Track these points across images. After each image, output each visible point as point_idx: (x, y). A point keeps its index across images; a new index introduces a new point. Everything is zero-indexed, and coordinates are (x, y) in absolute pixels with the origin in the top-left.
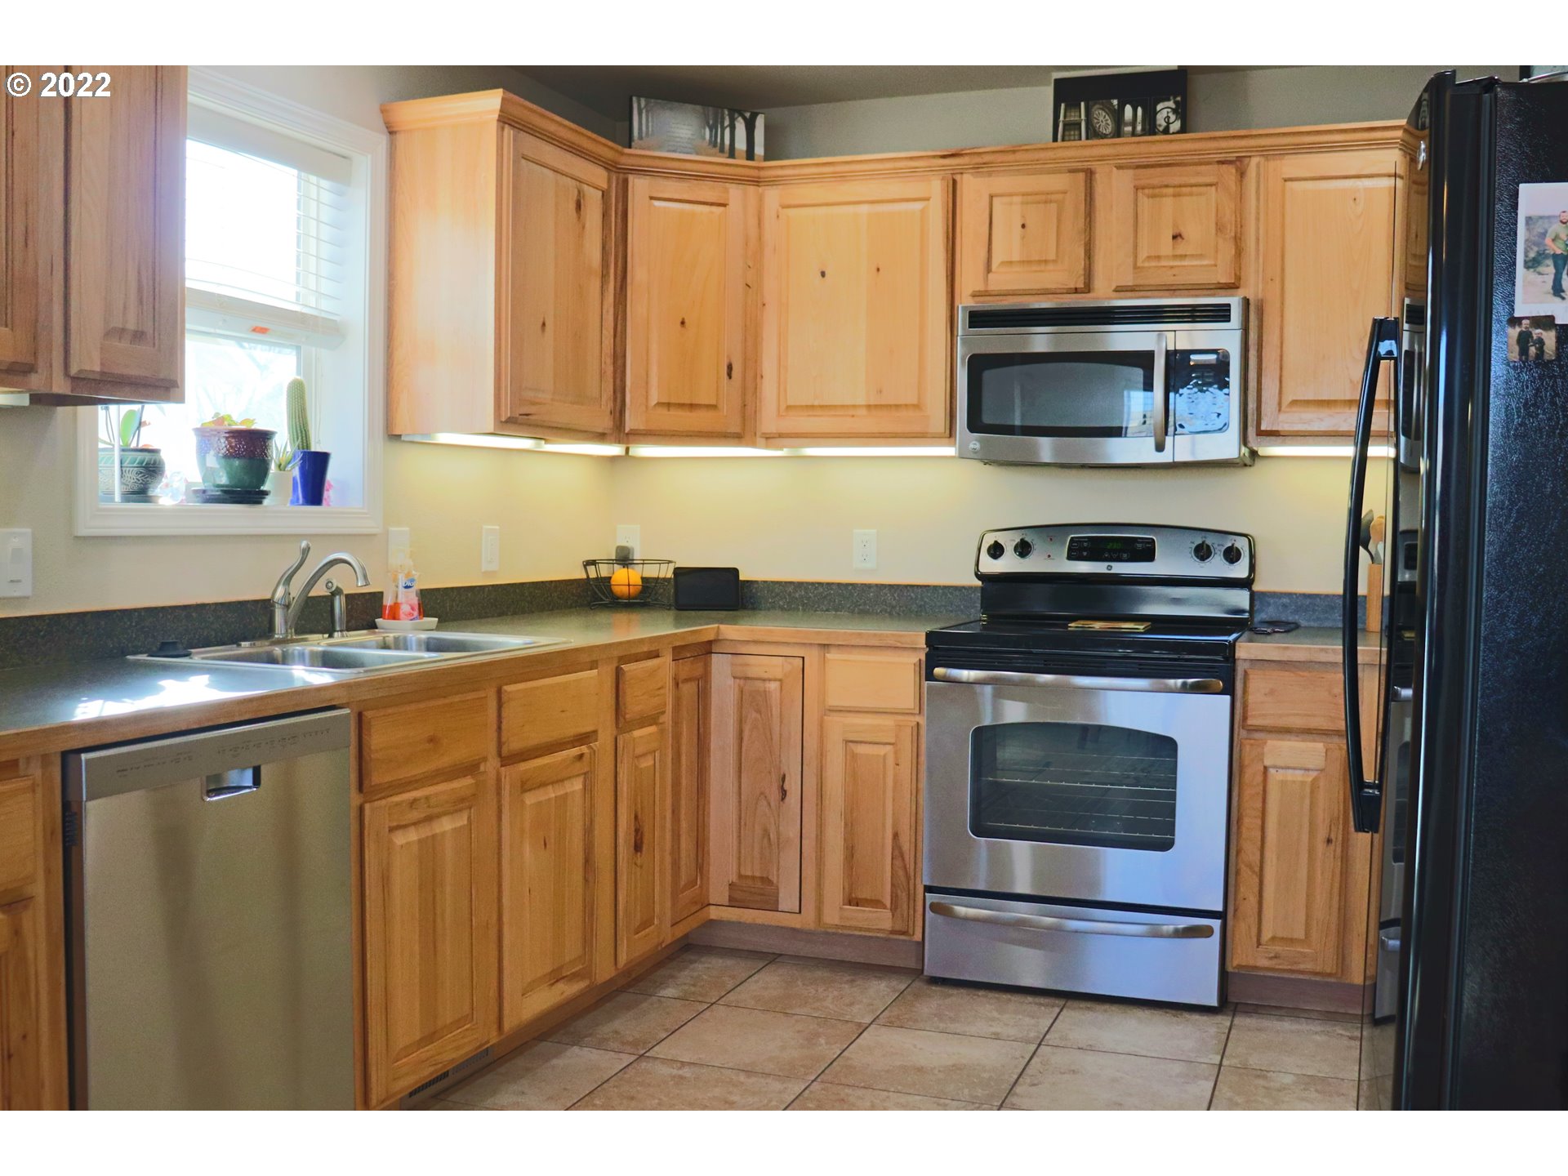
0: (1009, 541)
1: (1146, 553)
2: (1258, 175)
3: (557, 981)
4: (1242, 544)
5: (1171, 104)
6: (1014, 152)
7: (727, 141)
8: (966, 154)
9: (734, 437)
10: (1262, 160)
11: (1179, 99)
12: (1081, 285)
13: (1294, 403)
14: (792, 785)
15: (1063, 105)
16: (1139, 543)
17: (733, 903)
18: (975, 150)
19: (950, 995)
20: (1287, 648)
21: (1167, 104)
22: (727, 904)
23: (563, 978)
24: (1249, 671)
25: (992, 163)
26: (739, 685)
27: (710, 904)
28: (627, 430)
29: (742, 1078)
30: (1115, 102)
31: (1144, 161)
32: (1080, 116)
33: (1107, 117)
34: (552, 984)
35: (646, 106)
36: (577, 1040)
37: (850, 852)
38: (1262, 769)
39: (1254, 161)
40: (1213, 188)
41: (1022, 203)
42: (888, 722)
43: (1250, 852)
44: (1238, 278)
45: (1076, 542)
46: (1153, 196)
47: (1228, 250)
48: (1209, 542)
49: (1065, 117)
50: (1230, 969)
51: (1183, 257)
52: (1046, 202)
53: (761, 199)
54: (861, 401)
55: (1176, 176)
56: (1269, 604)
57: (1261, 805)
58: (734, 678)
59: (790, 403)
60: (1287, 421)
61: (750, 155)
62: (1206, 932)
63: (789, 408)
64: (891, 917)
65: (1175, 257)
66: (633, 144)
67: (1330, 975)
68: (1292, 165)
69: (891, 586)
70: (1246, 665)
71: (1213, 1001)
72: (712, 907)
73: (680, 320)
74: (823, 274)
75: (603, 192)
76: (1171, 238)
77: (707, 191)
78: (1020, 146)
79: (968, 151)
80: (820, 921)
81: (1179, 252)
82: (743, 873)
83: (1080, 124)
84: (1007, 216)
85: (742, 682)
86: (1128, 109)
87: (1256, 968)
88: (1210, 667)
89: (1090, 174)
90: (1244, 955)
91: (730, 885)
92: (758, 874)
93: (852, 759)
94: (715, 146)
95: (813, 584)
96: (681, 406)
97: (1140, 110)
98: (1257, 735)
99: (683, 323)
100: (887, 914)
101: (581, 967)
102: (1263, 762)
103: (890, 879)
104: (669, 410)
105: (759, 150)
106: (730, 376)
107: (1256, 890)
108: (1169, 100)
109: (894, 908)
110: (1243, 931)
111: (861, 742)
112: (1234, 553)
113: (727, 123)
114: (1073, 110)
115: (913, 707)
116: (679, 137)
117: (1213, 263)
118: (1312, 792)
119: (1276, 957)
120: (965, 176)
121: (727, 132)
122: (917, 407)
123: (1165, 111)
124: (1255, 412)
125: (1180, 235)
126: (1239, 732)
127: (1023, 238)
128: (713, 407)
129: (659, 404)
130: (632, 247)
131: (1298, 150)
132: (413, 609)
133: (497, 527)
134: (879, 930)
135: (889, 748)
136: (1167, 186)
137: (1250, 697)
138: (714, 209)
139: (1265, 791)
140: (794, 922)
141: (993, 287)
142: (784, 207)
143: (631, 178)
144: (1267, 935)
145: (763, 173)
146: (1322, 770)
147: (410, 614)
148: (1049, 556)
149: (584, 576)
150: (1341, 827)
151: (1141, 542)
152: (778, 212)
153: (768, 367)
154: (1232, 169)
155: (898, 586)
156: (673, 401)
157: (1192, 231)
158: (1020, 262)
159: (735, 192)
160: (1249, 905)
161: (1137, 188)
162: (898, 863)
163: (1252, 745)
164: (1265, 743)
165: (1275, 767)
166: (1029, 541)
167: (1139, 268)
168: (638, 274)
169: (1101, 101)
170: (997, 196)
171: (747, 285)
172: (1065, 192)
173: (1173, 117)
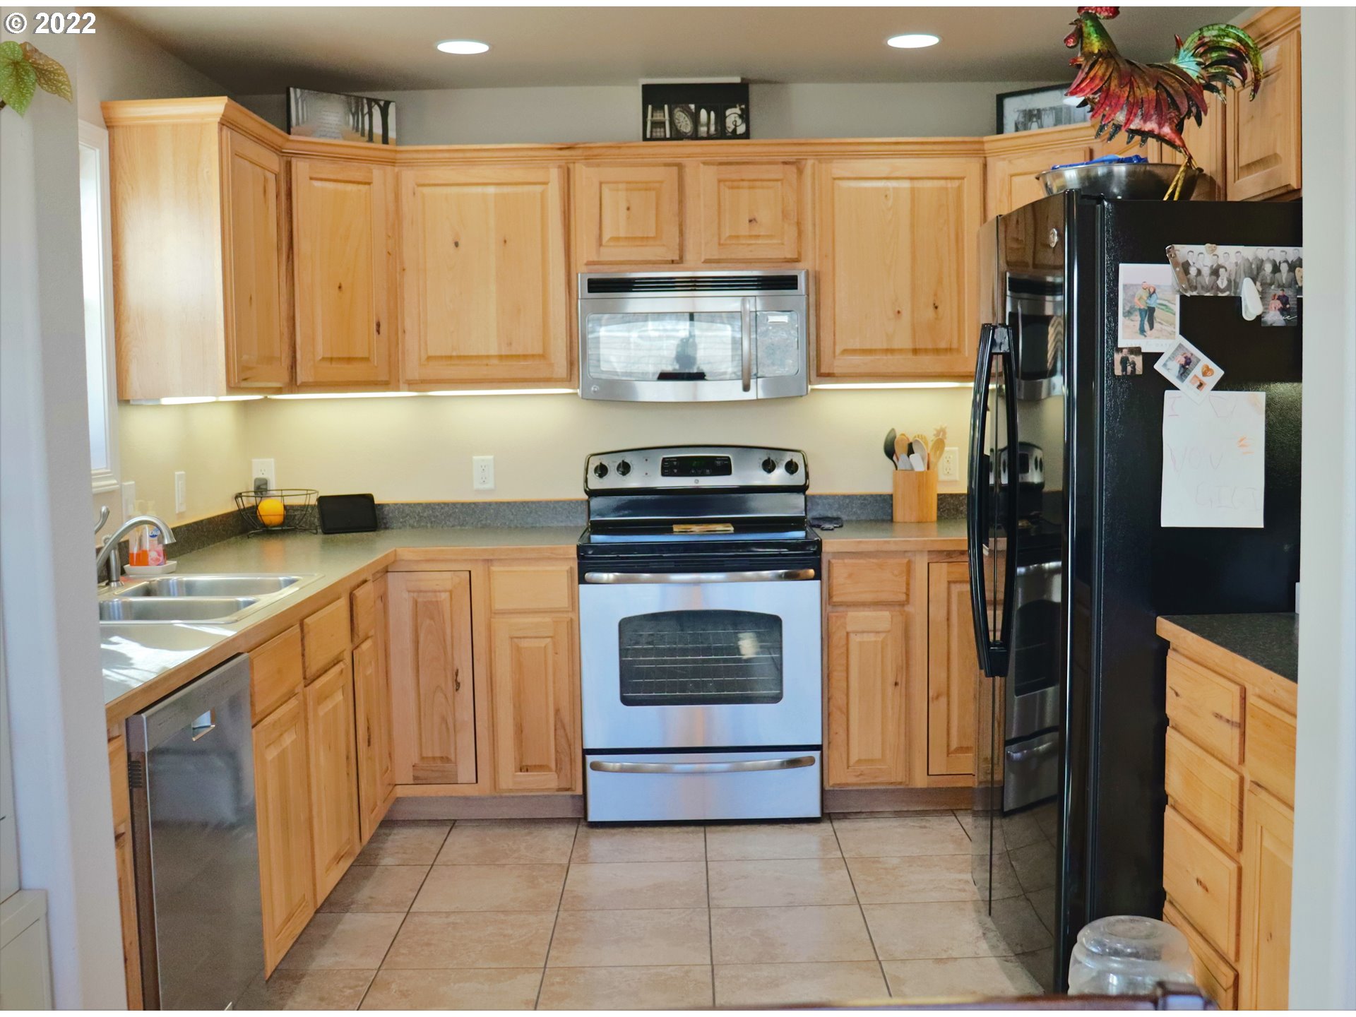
0: (612, 463)
1: (723, 467)
2: (813, 174)
3: (340, 860)
4: (797, 459)
5: (737, 110)
6: (620, 147)
7: (367, 127)
8: (580, 148)
9: (382, 385)
10: (817, 162)
11: (743, 106)
12: (676, 258)
13: (845, 351)
14: (465, 677)
15: (650, 107)
16: (717, 460)
17: (418, 781)
18: (587, 145)
19: (614, 835)
20: (860, 542)
21: (733, 110)
22: (412, 782)
23: (342, 857)
24: (833, 561)
25: (601, 155)
26: (414, 598)
27: (396, 785)
28: (299, 383)
29: (502, 917)
30: (692, 106)
31: (725, 159)
32: (664, 116)
33: (686, 118)
34: (338, 863)
35: (301, 95)
36: (346, 909)
37: (519, 730)
38: (845, 634)
39: (810, 163)
40: (779, 183)
41: (627, 190)
42: (547, 619)
43: (839, 698)
44: (799, 254)
45: (667, 462)
46: (732, 188)
47: (792, 232)
48: (773, 458)
49: (652, 116)
50: (827, 788)
51: (758, 237)
52: (646, 190)
53: (397, 178)
54: (493, 352)
55: (749, 172)
56: (818, 504)
57: (845, 661)
58: (409, 591)
59: (431, 353)
60: (840, 365)
61: (385, 140)
62: (811, 761)
63: (429, 358)
64: (557, 777)
65: (751, 236)
66: (292, 130)
67: (901, 783)
68: (840, 168)
69: (509, 503)
70: (829, 557)
71: (817, 814)
72: (398, 787)
73: (338, 285)
74: (457, 244)
75: (276, 175)
76: (748, 222)
77: (355, 172)
78: (625, 143)
79: (582, 146)
80: (495, 788)
81: (754, 233)
82: (424, 755)
83: (664, 123)
84: (614, 202)
85: (415, 595)
86: (703, 113)
87: (847, 784)
88: (801, 560)
89: (680, 166)
90: (838, 777)
91: (413, 766)
92: (438, 754)
93: (517, 650)
94: (357, 130)
95: (439, 504)
96: (340, 359)
97: (712, 114)
98: (841, 609)
99: (340, 287)
100: (553, 775)
101: (348, 847)
102: (845, 628)
103: (554, 747)
104: (331, 364)
105: (392, 134)
106: (378, 331)
107: (845, 727)
108: (735, 107)
109: (559, 769)
110: (835, 757)
111: (524, 637)
112: (793, 467)
113: (366, 110)
114: (658, 111)
115: (567, 606)
116: (328, 124)
117: (780, 242)
118: (882, 648)
119: (861, 775)
120: (577, 165)
121: (367, 118)
122: (543, 356)
123: (732, 115)
124: (815, 359)
125: (755, 220)
126: (826, 607)
127: (628, 218)
128: (366, 359)
129: (324, 359)
130: (298, 223)
131: (844, 156)
132: (159, 555)
133: (183, 472)
134: (548, 789)
135: (549, 640)
136: (743, 180)
137: (834, 581)
138: (361, 187)
139: (848, 650)
140: (471, 791)
141: (604, 258)
142: (419, 185)
143: (294, 161)
144: (854, 758)
145: (399, 156)
146: (889, 631)
147: (158, 560)
148: (646, 474)
149: (236, 508)
150: (904, 674)
151: (720, 460)
152: (414, 189)
153: (409, 323)
154: (793, 169)
155: (515, 503)
156: (335, 355)
157: (765, 216)
158: (627, 238)
159: (377, 173)
160: (839, 739)
161: (719, 181)
162: (560, 732)
163: (837, 617)
164: (847, 615)
165: (856, 632)
166: (629, 462)
167: (723, 245)
168: (303, 245)
169: (681, 105)
170: (607, 183)
171: (388, 253)
172: (661, 182)
173: (739, 121)
